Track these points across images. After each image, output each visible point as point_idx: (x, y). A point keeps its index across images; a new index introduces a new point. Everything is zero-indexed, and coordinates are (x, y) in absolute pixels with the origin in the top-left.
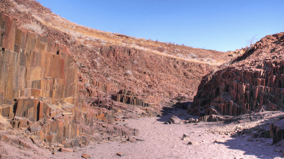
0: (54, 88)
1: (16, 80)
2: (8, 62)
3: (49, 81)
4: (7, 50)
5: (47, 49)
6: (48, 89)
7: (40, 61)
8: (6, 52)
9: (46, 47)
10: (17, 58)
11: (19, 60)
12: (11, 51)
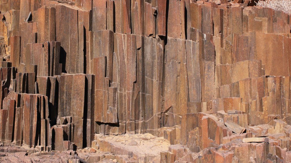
0: (268, 93)
1: (196, 85)
2: (175, 58)
3: (254, 81)
4: (171, 39)
5: (267, 27)
6: (253, 96)
7: (255, 51)
8: (171, 42)
9: (265, 24)
10: (194, 49)
11: (197, 52)
12: (178, 39)
